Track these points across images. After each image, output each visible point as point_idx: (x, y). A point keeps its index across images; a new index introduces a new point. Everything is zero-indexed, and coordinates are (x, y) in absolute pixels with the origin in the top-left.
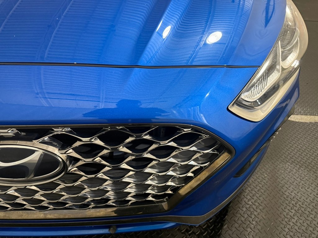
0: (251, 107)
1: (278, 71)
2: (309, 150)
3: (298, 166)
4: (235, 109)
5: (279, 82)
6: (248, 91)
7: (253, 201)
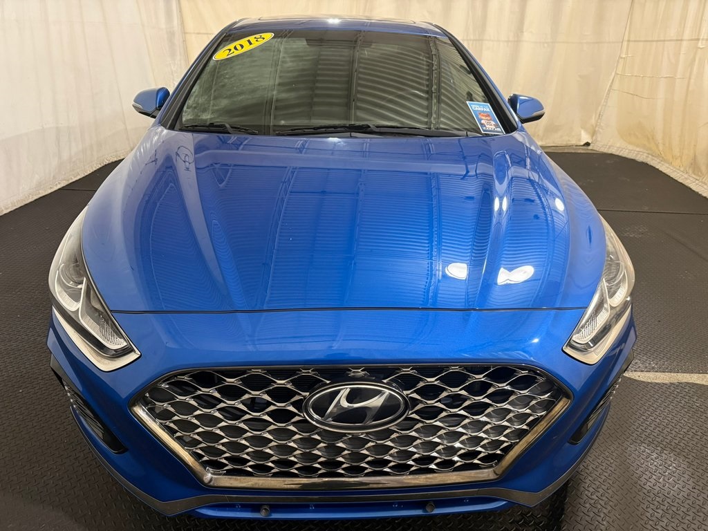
0: (585, 349)
1: (607, 310)
2: (673, 425)
3: (659, 448)
4: (569, 350)
5: (610, 322)
6: (578, 333)
7: (599, 495)
